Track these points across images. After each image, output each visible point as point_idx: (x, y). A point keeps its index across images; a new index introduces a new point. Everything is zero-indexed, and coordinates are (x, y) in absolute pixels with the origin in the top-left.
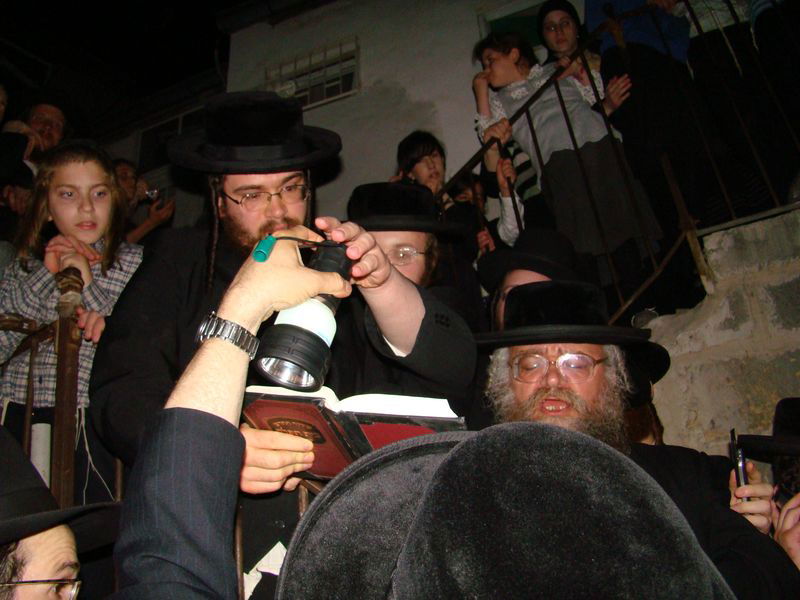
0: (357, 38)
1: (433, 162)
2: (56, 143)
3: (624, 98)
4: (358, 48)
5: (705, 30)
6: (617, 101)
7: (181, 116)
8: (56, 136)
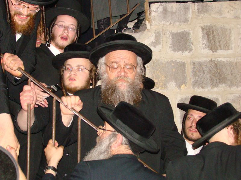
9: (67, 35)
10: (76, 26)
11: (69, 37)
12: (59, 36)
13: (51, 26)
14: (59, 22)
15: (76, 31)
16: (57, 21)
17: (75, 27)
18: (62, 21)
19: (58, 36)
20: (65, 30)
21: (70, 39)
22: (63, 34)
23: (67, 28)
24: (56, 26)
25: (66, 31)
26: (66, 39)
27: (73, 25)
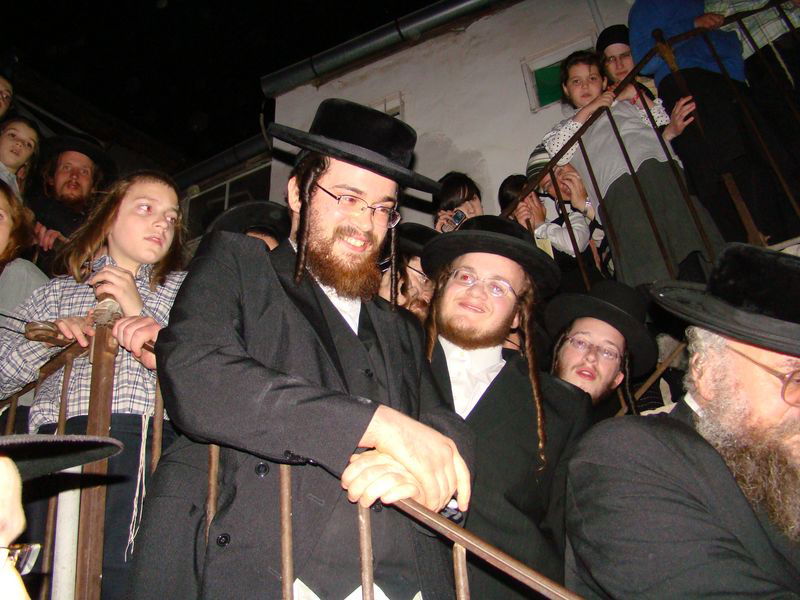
0: (401, 95)
1: (473, 207)
2: (85, 193)
3: (687, 123)
4: (403, 103)
5: (760, 45)
6: (681, 125)
7: (227, 183)
8: (85, 183)
9: (594, 367)
10: (622, 349)
11: (598, 373)
12: (573, 368)
13: (558, 345)
14: (577, 333)
15: (618, 361)
16: (573, 331)
17: (619, 350)
18: (585, 331)
19: (569, 368)
20: (589, 353)
21: (601, 377)
22: (583, 364)
23: (593, 349)
24: (568, 344)
25: (591, 357)
26: (592, 377)
27: (612, 344)
